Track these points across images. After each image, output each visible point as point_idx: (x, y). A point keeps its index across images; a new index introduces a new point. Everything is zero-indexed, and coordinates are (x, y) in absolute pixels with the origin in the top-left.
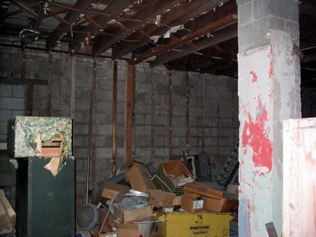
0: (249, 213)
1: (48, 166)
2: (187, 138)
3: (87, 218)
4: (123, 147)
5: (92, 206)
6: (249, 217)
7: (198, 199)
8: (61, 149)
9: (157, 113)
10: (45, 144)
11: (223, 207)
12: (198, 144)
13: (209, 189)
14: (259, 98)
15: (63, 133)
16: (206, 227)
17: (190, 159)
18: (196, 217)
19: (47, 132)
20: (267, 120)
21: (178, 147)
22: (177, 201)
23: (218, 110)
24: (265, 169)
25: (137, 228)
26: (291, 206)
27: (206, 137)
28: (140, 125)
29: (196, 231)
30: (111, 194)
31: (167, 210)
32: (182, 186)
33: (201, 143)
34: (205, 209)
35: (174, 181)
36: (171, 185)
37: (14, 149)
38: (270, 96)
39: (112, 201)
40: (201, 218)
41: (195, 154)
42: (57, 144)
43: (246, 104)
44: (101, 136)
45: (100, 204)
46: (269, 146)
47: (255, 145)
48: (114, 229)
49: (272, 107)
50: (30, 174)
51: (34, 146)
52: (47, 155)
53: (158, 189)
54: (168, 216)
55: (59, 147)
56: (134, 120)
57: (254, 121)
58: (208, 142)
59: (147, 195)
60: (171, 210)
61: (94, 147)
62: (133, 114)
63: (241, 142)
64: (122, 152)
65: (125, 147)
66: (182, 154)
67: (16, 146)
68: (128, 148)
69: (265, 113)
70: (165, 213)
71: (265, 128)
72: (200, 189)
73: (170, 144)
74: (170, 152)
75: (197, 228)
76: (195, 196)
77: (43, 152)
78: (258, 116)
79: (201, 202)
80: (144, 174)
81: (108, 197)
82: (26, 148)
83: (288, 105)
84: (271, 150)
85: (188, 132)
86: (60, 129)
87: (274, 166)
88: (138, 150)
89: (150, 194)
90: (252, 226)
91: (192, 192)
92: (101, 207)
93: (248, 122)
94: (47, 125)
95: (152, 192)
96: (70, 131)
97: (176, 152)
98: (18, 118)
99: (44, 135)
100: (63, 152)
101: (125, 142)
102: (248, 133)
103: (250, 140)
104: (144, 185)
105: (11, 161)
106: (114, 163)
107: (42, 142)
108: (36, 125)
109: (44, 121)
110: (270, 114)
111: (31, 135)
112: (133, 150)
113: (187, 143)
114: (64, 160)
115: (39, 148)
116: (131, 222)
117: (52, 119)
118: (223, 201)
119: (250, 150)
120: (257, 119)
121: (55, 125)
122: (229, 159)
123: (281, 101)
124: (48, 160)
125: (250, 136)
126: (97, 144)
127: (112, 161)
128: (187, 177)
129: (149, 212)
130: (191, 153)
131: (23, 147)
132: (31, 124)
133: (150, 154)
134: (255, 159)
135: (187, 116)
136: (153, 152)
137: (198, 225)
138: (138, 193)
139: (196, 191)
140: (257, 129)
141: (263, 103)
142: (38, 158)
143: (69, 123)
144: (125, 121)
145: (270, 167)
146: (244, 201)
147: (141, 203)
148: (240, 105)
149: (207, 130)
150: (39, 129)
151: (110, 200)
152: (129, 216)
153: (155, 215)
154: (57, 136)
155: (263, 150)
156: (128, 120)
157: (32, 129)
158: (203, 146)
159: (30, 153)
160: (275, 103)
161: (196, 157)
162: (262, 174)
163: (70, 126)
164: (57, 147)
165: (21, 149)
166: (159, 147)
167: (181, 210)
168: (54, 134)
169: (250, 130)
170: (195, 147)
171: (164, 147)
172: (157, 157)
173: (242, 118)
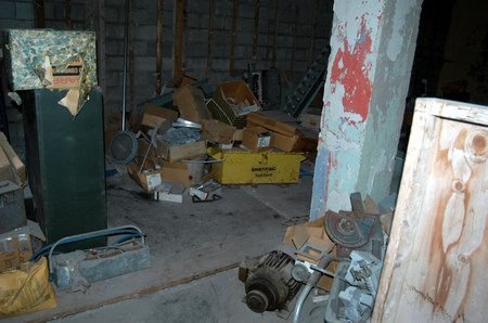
0: (329, 168)
1: (64, 102)
2: (254, 48)
3: (124, 149)
4: (170, 56)
5: (130, 134)
6: (329, 173)
7: (265, 135)
8: (81, 77)
9: (217, 12)
10: (58, 71)
11: (295, 145)
12: (267, 55)
13: (278, 123)
14: (363, 18)
15: (82, 54)
16: (271, 169)
17: (256, 76)
18: (259, 157)
19: (59, 53)
20: (369, 51)
21: (241, 59)
22: (238, 135)
23: (297, 12)
24: (357, 117)
25: (186, 168)
26: (406, 223)
27: (279, 47)
28: (194, 28)
29: (259, 173)
30: (153, 120)
31: (224, 147)
32: (245, 116)
33: (271, 56)
34: (272, 147)
35: (235, 109)
36: (230, 113)
37: (12, 78)
38: (379, 18)
39: (156, 130)
40: (266, 158)
41: (263, 68)
42: (75, 71)
43: (343, 24)
44: (140, 41)
45: (140, 133)
46: (368, 89)
47: (348, 84)
48: (158, 167)
49: (380, 35)
50: (38, 113)
51: (40, 73)
52: (61, 87)
53: (214, 118)
54: (225, 155)
55: (78, 74)
56: (185, 21)
57: (351, 50)
58: (281, 54)
59: (199, 126)
60: (230, 146)
61: (132, 56)
62: (185, 13)
63: (329, 76)
64: (169, 63)
65: (173, 58)
66: (246, 68)
67: (15, 74)
68: (176, 58)
69: (368, 42)
70: (221, 151)
71: (365, 63)
72: (267, 122)
73: (232, 54)
74: (231, 65)
75: (260, 170)
76: (260, 130)
77: (56, 82)
78: (357, 43)
79: (267, 139)
80: (197, 98)
81: (151, 125)
82: (29, 76)
83: (401, 32)
84: (368, 94)
85: (255, 40)
86: (78, 49)
87: (369, 116)
88: (190, 61)
89: (203, 126)
90: (331, 184)
91: (257, 125)
92: (141, 136)
93: (343, 50)
94: (59, 43)
95: (206, 122)
96: (93, 51)
97: (239, 65)
98: (13, 32)
99: (55, 58)
100: (84, 82)
101: (173, 51)
102: (341, 65)
103: (342, 76)
104: (197, 113)
105: (10, 94)
106: (159, 77)
107: (53, 67)
108: (42, 43)
109: (54, 37)
110: (375, 44)
111: (35, 58)
112: (183, 61)
113: (254, 54)
114: (86, 94)
115: (48, 76)
116: (179, 161)
117: (66, 34)
118: (294, 139)
119: (341, 89)
120: (355, 48)
121: (71, 43)
122: (306, 78)
123: (394, 27)
124: (64, 93)
125: (343, 70)
126: (135, 53)
127: (156, 75)
128: (252, 104)
129: (202, 148)
130: (257, 68)
131: (26, 75)
132: (35, 41)
133: (205, 66)
134: (345, 102)
135: (256, 19)
136: (209, 64)
137: (262, 166)
138: (188, 123)
139: (262, 124)
140: (353, 62)
141: (368, 27)
142: (48, 90)
143: (92, 40)
144: (174, 22)
145: (364, 116)
146: (324, 152)
147: (192, 137)
148: (334, 25)
149: (281, 38)
150: (48, 48)
151: (152, 128)
152: (176, 152)
153: (209, 150)
154: (74, 59)
155: (359, 92)
156: (177, 21)
157: (36, 48)
158: (274, 59)
159: (36, 83)
160: (384, 29)
161: (264, 73)
162: (353, 123)
163: (93, 44)
164: (75, 74)
165: (22, 79)
166: (217, 58)
167: (242, 146)
168: (69, 56)
169: (344, 62)
170: (263, 59)
171: (224, 58)
172: (214, 71)
173: (335, 44)
